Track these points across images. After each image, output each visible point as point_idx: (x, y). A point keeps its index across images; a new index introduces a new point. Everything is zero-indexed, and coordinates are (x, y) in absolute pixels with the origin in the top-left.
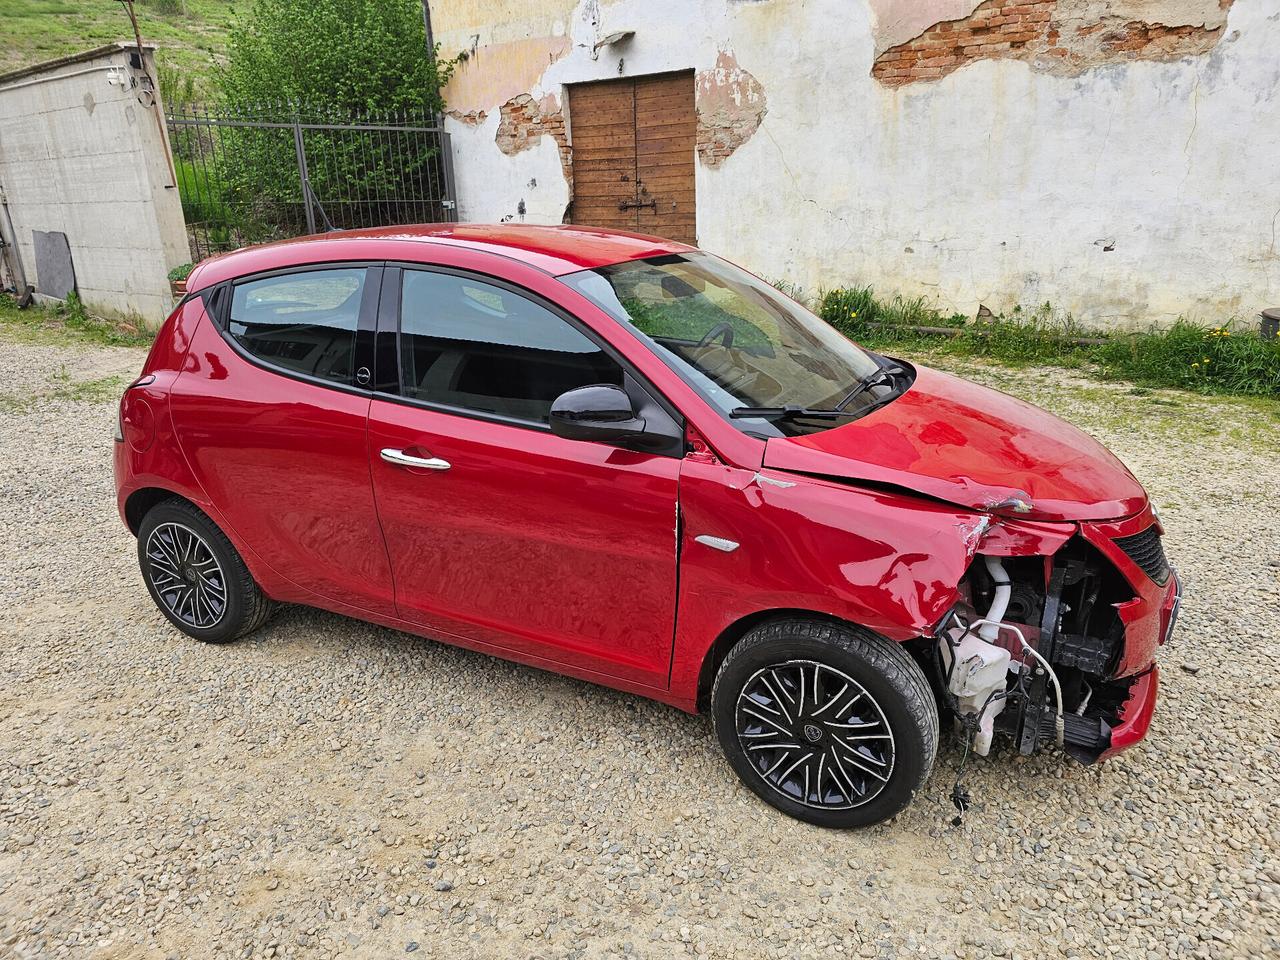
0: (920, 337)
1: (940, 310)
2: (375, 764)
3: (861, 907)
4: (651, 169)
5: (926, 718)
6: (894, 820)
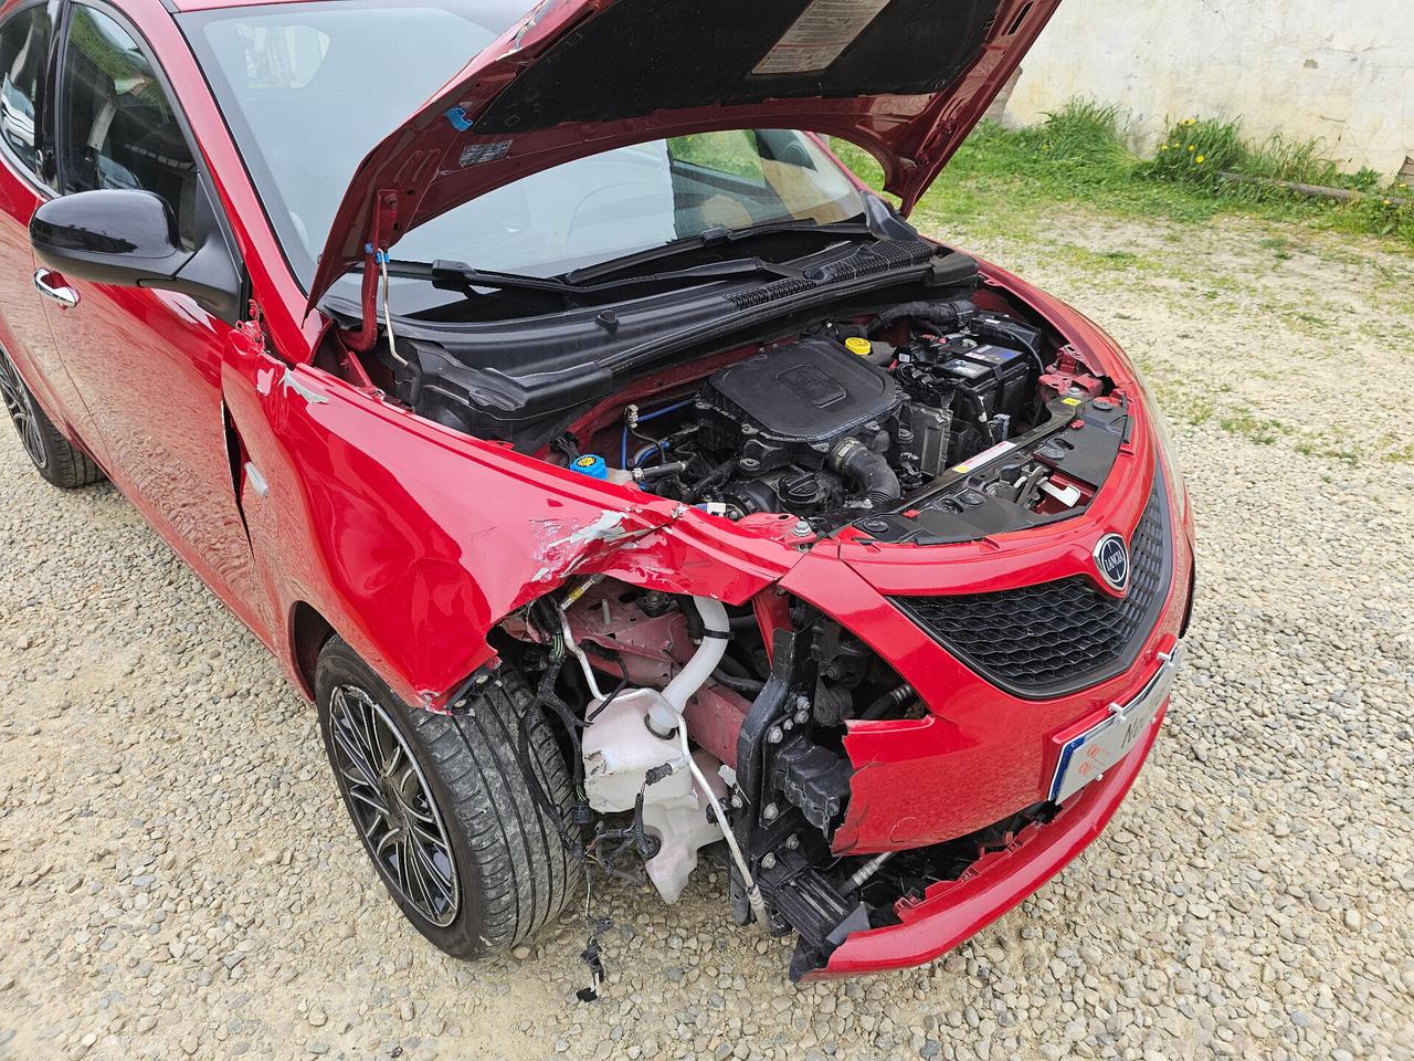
1: (1341, 161)
2: (41, 677)
5: (499, 834)
6: (534, 954)
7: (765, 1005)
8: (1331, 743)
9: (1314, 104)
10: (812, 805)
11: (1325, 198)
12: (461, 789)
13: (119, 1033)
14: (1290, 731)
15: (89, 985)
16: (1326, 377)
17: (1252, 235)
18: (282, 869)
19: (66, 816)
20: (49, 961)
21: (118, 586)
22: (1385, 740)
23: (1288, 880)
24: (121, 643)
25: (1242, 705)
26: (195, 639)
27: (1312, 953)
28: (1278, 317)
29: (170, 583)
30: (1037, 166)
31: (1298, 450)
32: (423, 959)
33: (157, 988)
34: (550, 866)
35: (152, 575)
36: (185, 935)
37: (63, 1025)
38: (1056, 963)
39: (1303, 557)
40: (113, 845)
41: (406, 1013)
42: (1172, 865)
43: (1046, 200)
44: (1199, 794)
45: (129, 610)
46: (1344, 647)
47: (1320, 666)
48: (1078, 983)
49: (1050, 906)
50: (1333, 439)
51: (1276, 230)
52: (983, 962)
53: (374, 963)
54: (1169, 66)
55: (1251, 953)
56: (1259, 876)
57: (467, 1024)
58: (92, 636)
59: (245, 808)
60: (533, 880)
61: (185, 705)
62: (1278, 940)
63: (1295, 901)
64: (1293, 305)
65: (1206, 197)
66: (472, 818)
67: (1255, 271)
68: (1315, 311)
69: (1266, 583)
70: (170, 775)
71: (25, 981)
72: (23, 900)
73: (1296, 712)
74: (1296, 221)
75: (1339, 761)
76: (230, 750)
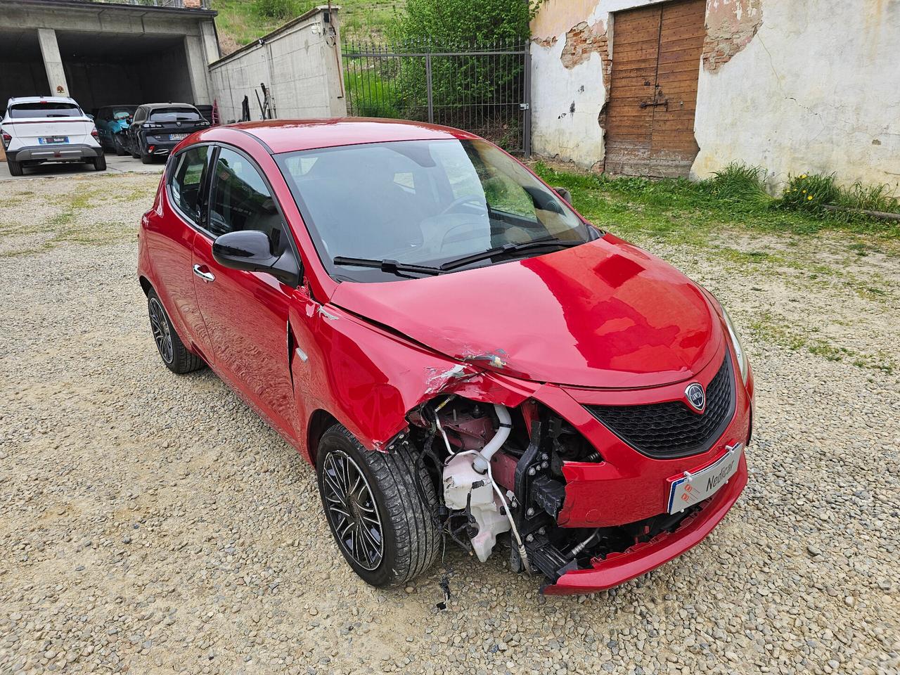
0: (871, 221)
2: (175, 461)
3: (327, 641)
4: (667, 76)
5: (404, 516)
6: (415, 591)
7: (529, 620)
8: (850, 516)
9: (880, 165)
10: (549, 504)
11: (890, 220)
12: (389, 493)
13: (224, 612)
14: (827, 509)
15: (208, 592)
16: (880, 324)
17: (843, 242)
18: (294, 548)
19: (192, 521)
20: (189, 582)
21: (208, 420)
22: (883, 516)
23: (815, 580)
24: (212, 446)
25: (801, 496)
26: (247, 446)
27: (824, 615)
28: (854, 289)
29: (233, 419)
30: (710, 203)
31: (855, 364)
32: (362, 590)
33: (240, 595)
34: (426, 536)
35: (224, 416)
36: (250, 574)
37: (198, 608)
38: (682, 611)
39: (850, 422)
40: (215, 535)
41: (355, 612)
42: (751, 570)
43: (715, 222)
44: (771, 538)
45: (214, 431)
46: (866, 469)
47: (851, 478)
48: (693, 620)
49: (682, 586)
50: (878, 358)
51: (859, 238)
52: (643, 609)
53: (339, 591)
54: (789, 145)
55: (790, 614)
56: (799, 578)
57: (383, 619)
58: (197, 443)
59: (275, 521)
60: (418, 543)
61: (244, 475)
62: (805, 608)
63: (817, 590)
64: (865, 283)
65: (815, 220)
66: (393, 507)
67: (843, 263)
68: (879, 286)
69: (825, 435)
70: (239, 506)
71: (179, 589)
72: (176, 556)
73: (833, 500)
74: (872, 233)
75: (854, 525)
76: (267, 496)
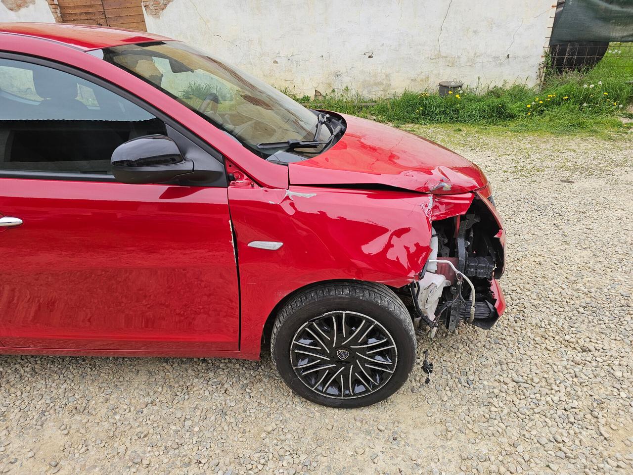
1: (296, 94)
2: (12, 466)
3: (397, 457)
4: (116, 18)
9: (281, 76)
